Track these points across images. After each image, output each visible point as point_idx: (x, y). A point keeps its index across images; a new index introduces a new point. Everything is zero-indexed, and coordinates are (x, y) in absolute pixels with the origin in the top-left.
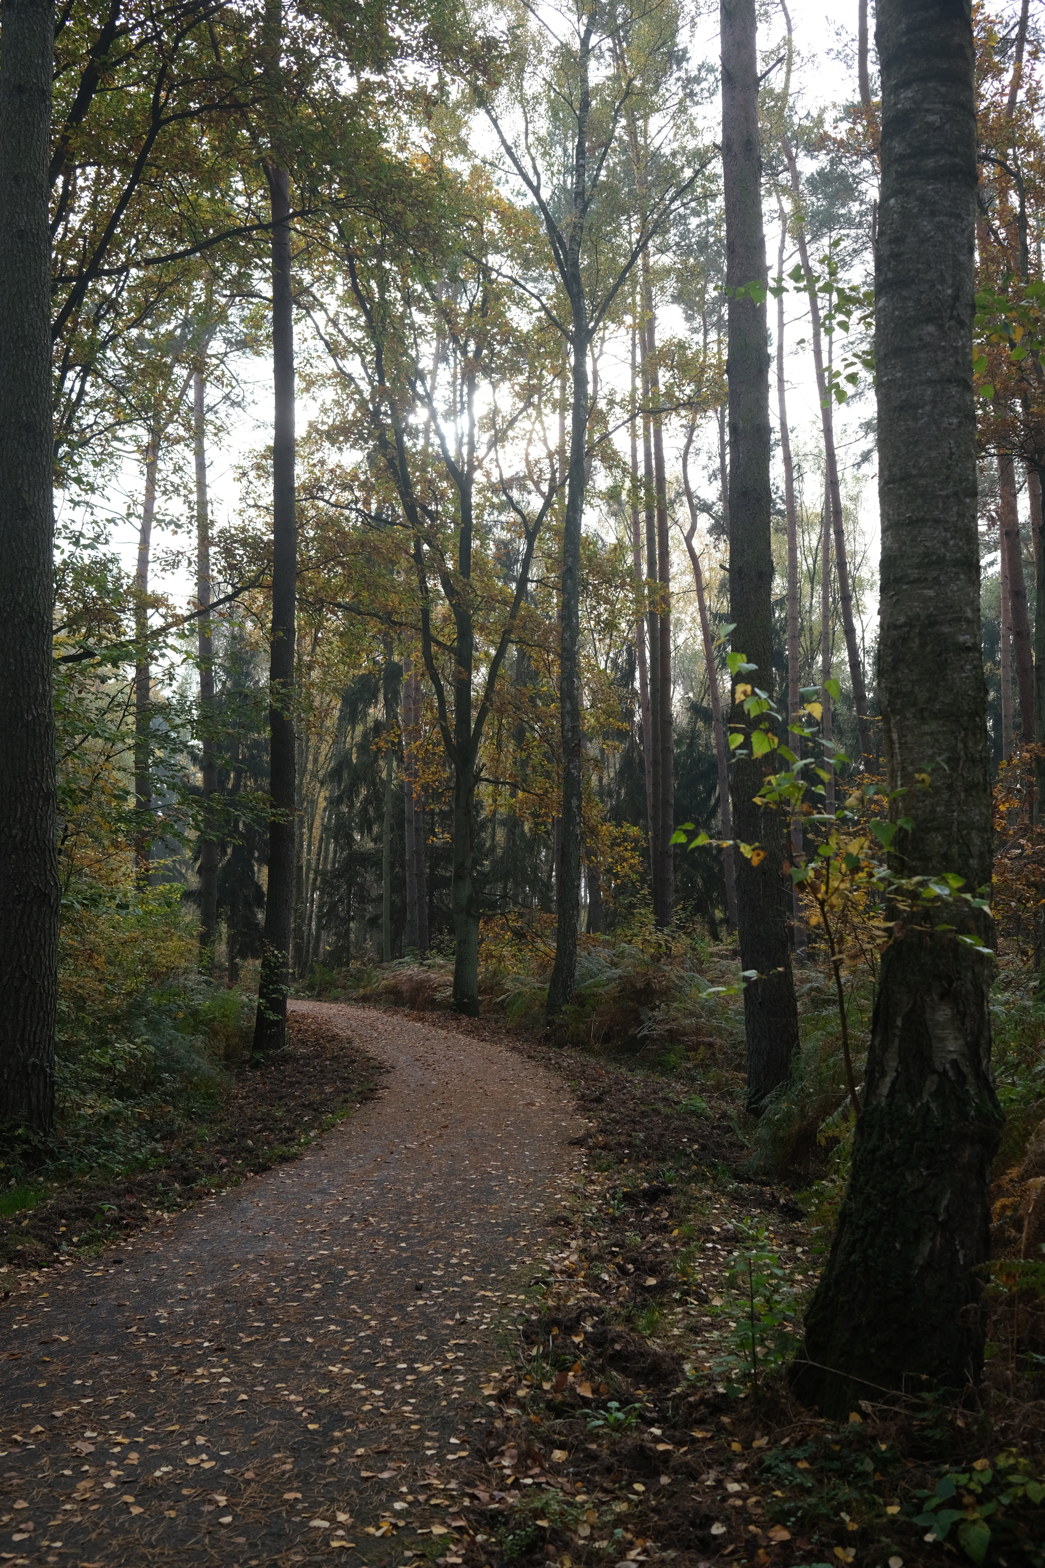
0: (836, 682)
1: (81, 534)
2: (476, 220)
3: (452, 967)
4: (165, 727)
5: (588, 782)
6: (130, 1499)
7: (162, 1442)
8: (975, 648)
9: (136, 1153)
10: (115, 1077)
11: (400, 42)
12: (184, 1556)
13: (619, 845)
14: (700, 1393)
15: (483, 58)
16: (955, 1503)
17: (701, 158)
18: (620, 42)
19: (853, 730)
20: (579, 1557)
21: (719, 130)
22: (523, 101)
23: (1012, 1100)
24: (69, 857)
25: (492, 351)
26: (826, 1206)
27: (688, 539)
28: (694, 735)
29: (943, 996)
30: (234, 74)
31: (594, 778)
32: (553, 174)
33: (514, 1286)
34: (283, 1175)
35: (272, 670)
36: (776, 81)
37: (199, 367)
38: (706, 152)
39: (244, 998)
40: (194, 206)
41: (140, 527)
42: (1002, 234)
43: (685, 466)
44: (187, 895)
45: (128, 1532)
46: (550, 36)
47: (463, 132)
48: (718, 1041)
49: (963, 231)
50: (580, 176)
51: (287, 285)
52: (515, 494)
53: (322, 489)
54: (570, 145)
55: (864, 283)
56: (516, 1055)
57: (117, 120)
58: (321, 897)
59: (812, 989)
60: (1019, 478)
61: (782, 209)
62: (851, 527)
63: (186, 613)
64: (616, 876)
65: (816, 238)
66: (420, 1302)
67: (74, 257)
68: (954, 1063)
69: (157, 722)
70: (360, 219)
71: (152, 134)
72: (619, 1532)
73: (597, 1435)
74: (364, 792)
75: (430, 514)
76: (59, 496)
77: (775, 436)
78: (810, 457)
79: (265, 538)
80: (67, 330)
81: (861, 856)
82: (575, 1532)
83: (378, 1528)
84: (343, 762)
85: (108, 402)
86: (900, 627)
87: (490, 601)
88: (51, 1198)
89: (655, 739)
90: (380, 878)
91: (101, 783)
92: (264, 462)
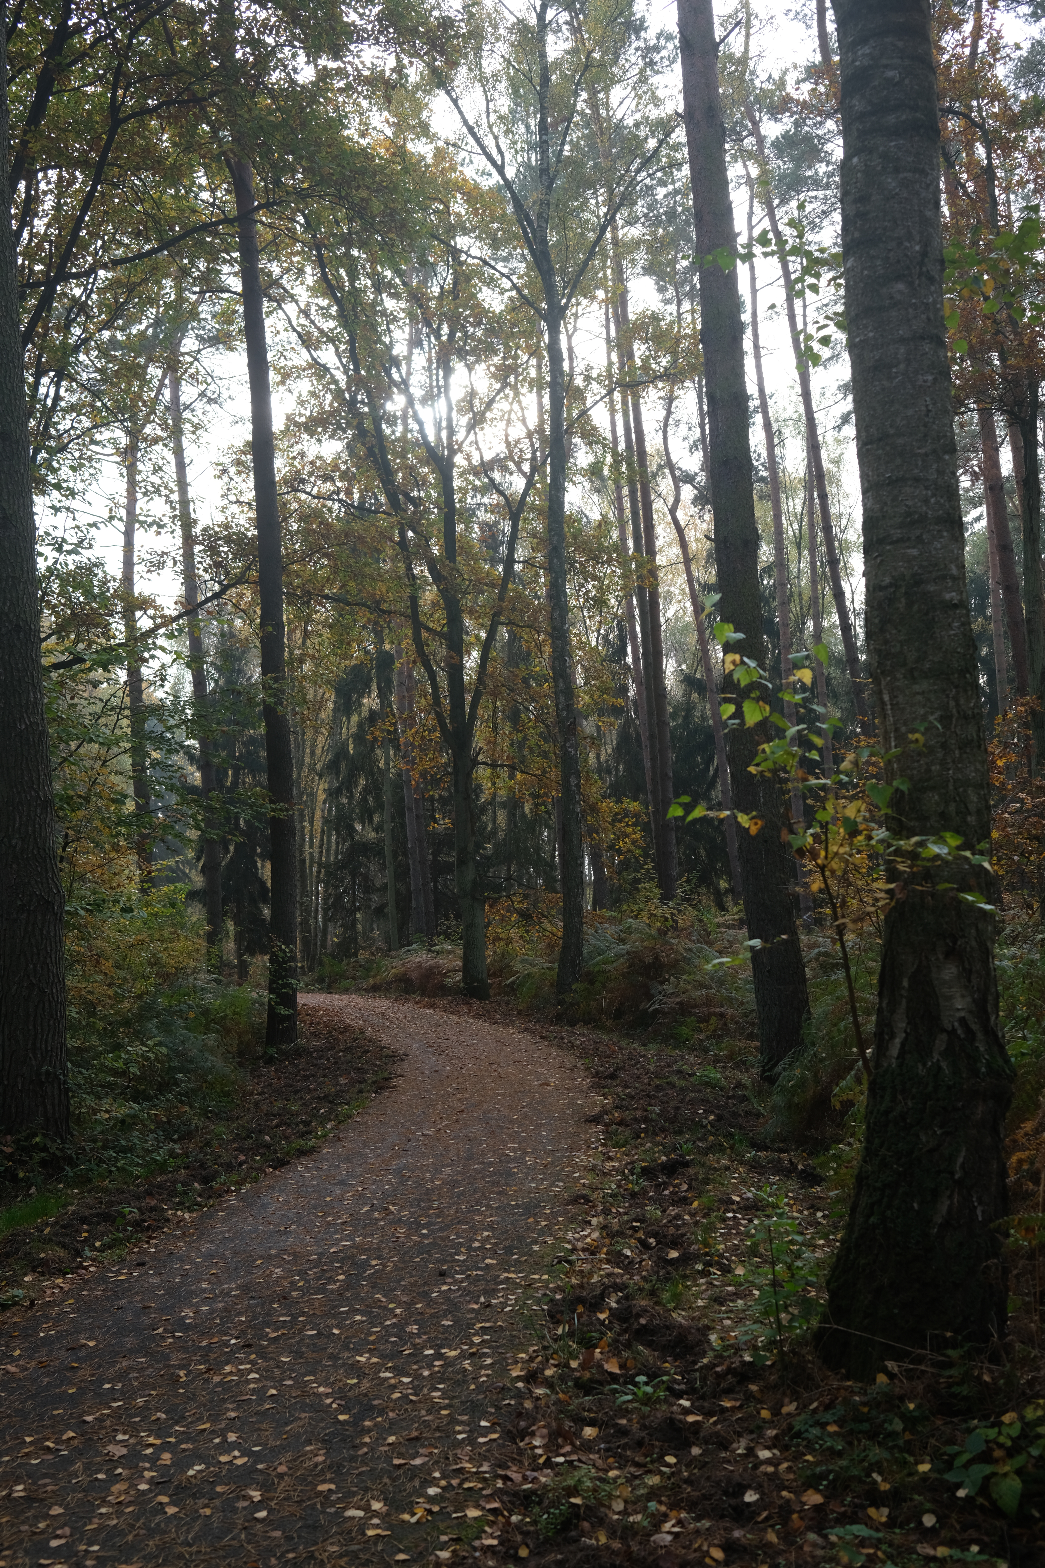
0: (827, 646)
1: (64, 540)
2: (441, 202)
3: (461, 953)
4: (160, 728)
5: (586, 759)
6: (165, 1499)
7: (194, 1441)
8: (963, 604)
9: (154, 1155)
10: (130, 1080)
11: (356, 26)
12: (221, 1553)
13: (620, 821)
14: (727, 1363)
15: (439, 38)
16: (985, 1457)
17: (664, 127)
18: (577, 15)
19: (847, 693)
20: (614, 1532)
21: (681, 98)
22: (482, 80)
23: (1023, 1054)
24: (71, 863)
25: (465, 333)
26: (843, 1170)
27: (673, 511)
28: (688, 708)
29: (948, 955)
30: (189, 69)
31: (592, 756)
32: (517, 152)
33: (537, 1266)
34: (302, 1168)
35: (263, 666)
36: (735, 44)
37: (173, 367)
38: (669, 121)
39: (254, 995)
40: (158, 204)
41: (123, 529)
42: (971, 187)
43: (665, 438)
44: (192, 895)
45: (165, 1532)
46: (506, 13)
47: (424, 115)
48: (730, 1011)
49: (928, 186)
50: (544, 152)
51: (256, 278)
52: (497, 476)
53: (303, 481)
54: (532, 122)
55: (835, 244)
56: (528, 1036)
57: (75, 121)
58: (326, 889)
59: (819, 954)
60: (1000, 432)
61: (748, 174)
62: (834, 490)
63: (174, 613)
64: (619, 852)
65: (784, 201)
66: (444, 1288)
67: (41, 261)
68: (962, 1021)
69: (151, 724)
70: (325, 208)
71: (112, 134)
72: (653, 1505)
73: (627, 1410)
74: (362, 782)
75: (412, 500)
76: (40, 503)
77: (754, 403)
78: (790, 423)
79: (249, 534)
80: (38, 335)
81: (859, 820)
82: (609, 1507)
83: (413, 1514)
84: (339, 754)
85: (84, 406)
86: (886, 587)
87: (479, 584)
88: (71, 1204)
89: (650, 713)
90: (383, 867)
91: (98, 788)
92: (243, 458)
